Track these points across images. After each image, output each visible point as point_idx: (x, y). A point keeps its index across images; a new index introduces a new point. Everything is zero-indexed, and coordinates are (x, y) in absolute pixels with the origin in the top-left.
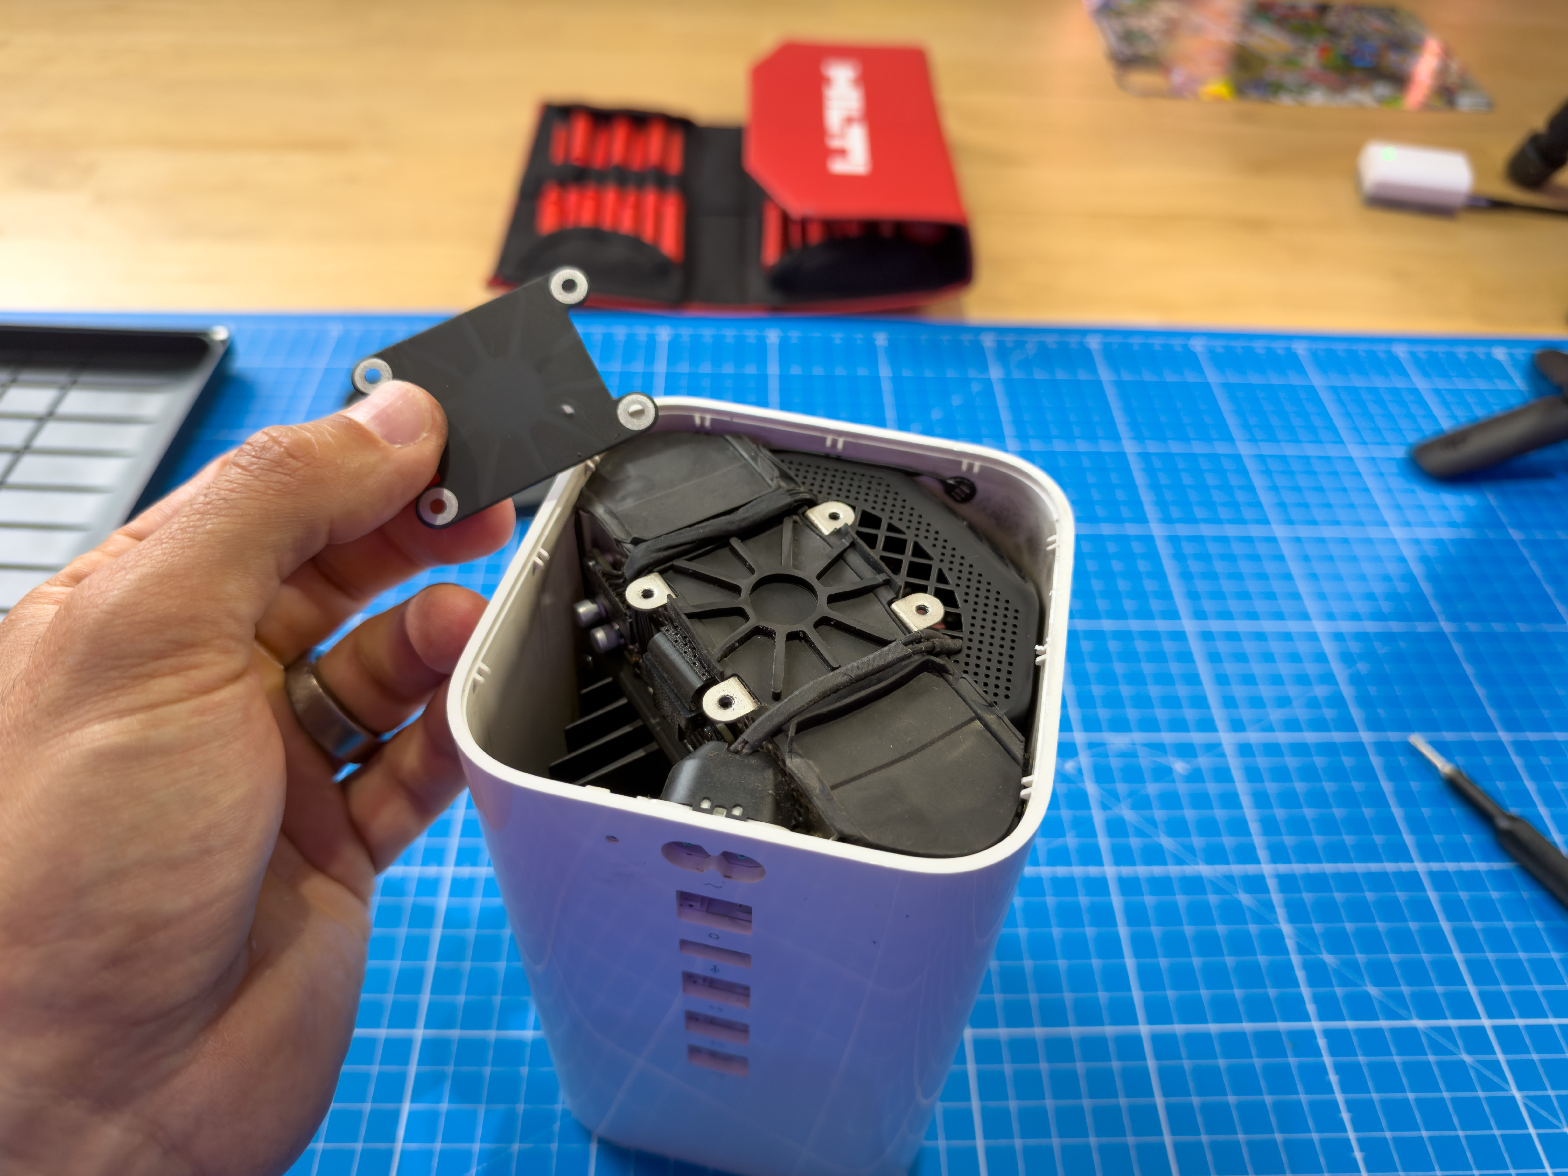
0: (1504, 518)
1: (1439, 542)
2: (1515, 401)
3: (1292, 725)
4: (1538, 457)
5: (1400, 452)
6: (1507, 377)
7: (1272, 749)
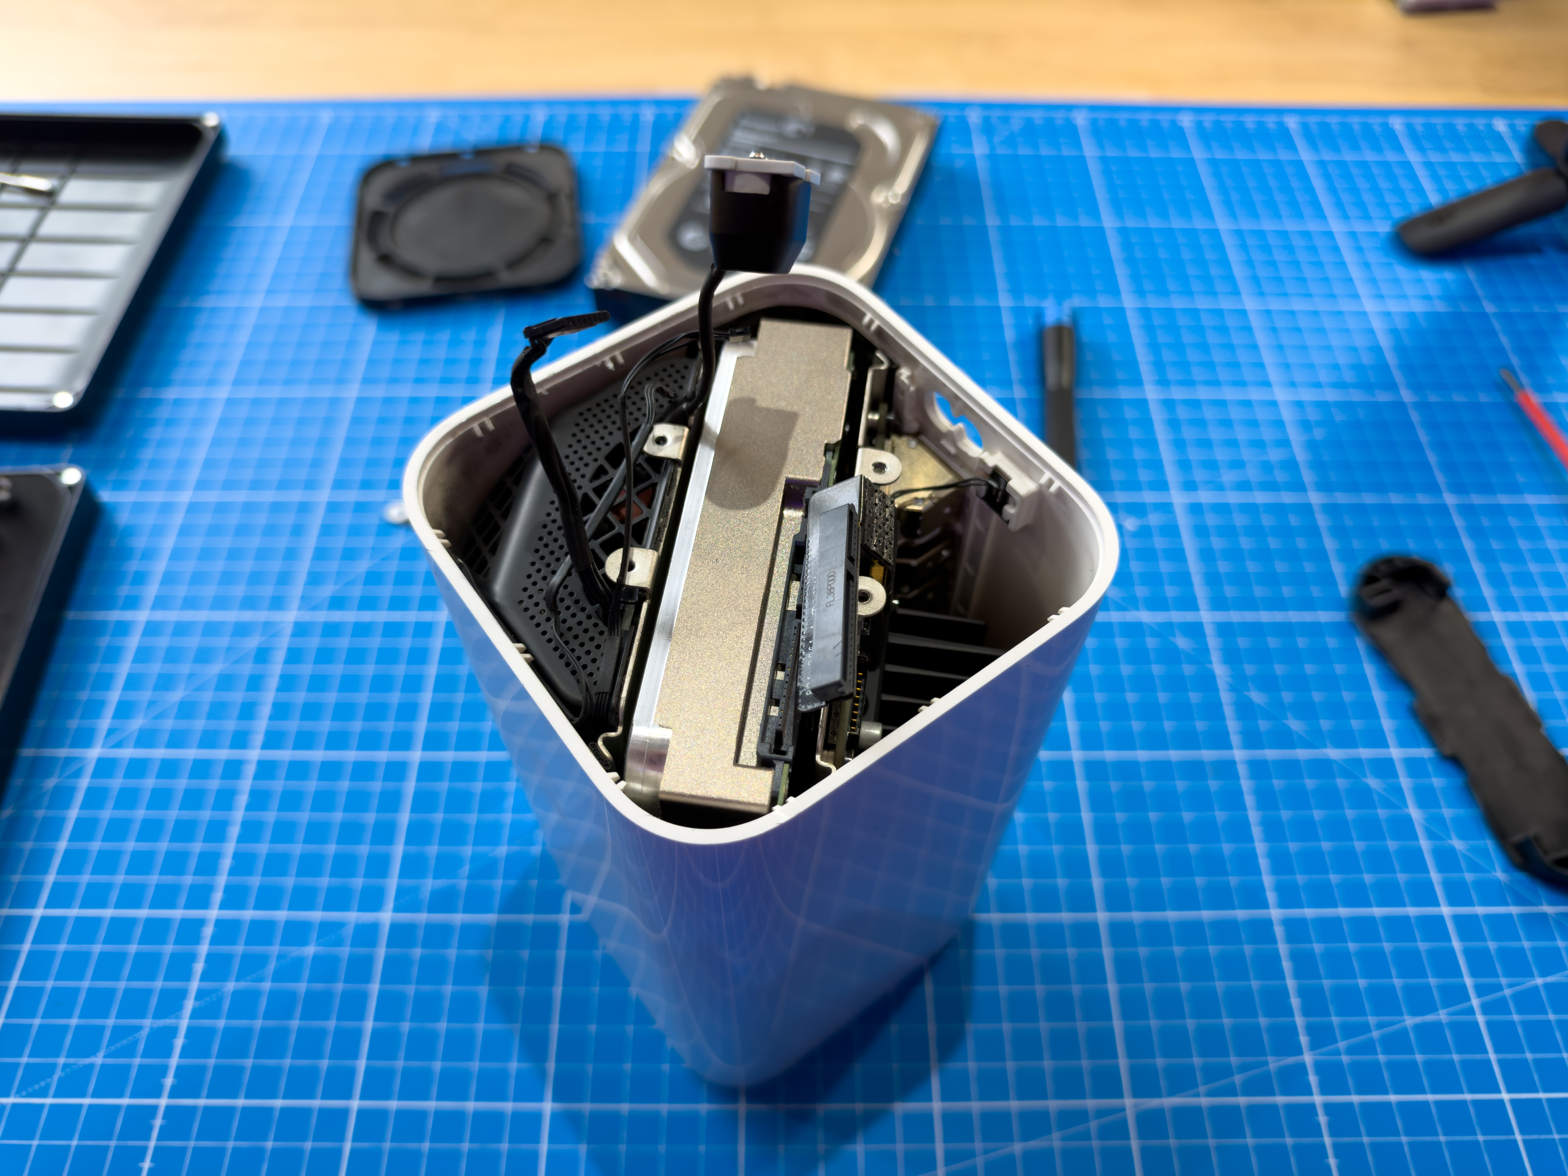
0: (1480, 291)
1: (1411, 316)
2: (1508, 173)
3: (1244, 486)
4: (1524, 232)
5: (1384, 228)
6: (1506, 150)
7: (1222, 509)
